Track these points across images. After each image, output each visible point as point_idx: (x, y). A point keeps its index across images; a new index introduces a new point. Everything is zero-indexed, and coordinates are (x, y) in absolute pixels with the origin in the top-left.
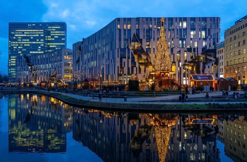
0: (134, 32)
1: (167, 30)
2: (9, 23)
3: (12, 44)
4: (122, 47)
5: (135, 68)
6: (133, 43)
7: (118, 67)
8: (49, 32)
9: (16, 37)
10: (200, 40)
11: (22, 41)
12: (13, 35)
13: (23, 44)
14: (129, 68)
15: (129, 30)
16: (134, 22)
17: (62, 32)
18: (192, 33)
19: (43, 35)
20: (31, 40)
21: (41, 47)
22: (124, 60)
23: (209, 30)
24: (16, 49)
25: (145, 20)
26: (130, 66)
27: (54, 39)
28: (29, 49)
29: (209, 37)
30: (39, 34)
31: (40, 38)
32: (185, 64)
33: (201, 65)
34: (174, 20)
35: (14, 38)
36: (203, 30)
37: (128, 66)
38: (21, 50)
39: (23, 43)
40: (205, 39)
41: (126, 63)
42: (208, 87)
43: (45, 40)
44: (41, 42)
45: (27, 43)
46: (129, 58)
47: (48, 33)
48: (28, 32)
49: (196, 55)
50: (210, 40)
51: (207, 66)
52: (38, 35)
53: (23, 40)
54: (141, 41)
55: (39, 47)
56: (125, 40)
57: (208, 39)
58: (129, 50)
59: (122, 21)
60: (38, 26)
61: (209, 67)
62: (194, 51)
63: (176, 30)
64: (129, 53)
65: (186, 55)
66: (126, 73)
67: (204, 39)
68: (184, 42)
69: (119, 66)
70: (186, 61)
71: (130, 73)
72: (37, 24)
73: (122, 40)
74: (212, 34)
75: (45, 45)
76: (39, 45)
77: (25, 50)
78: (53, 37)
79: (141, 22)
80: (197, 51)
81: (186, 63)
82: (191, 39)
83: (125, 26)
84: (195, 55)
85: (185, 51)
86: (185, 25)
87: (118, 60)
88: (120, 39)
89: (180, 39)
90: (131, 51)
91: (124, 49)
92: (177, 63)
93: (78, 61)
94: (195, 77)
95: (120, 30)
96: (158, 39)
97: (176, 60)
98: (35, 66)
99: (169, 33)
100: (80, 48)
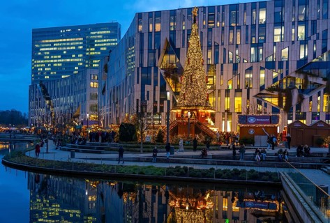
0: (165, 37)
1: (227, 29)
2: (33, 30)
3: (37, 64)
4: (145, 65)
5: (165, 102)
6: (166, 58)
7: (138, 100)
8: (93, 40)
9: (42, 52)
10: (293, 44)
11: (50, 59)
12: (38, 49)
13: (52, 64)
14: (155, 102)
15: (158, 34)
16: (165, 18)
17: (113, 40)
18: (278, 31)
19: (81, 47)
20: (64, 57)
21: (80, 67)
22: (149, 88)
23: (314, 23)
24: (42, 73)
25: (185, 13)
26: (158, 99)
27: (99, 53)
28: (60, 71)
29: (314, 37)
30: (77, 46)
31: (77, 52)
32: (260, 94)
33: (295, 95)
34: (241, 9)
35: (39, 54)
36: (300, 23)
37: (154, 99)
38: (48, 73)
39: (52, 61)
40: (304, 42)
41: (151, 94)
42: (264, 139)
43: (84, 55)
44: (79, 59)
45: (58, 61)
46: (155, 84)
47: (91, 43)
48: (60, 42)
49: (284, 75)
50: (315, 42)
51: (306, 97)
52: (74, 48)
53: (52, 57)
55: (76, 68)
56: (150, 50)
57: (310, 42)
58: (156, 69)
59: (145, 18)
60: (74, 32)
61: (311, 99)
62: (281, 66)
63: (243, 28)
64: (156, 76)
65: (262, 76)
66: (152, 111)
67: (302, 42)
68: (261, 51)
69: (140, 99)
70: (262, 88)
71: (158, 111)
72: (74, 29)
73: (146, 52)
74: (320, 30)
75: (84, 63)
76: (76, 64)
77: (55, 73)
78: (98, 49)
79: (178, 17)
80: (287, 67)
81: (264, 92)
82: (275, 44)
83: (151, 26)
84: (282, 75)
85: (262, 68)
86: (262, 16)
87: (138, 87)
88: (141, 51)
89: (252, 45)
90: (160, 71)
91: (149, 68)
92: (245, 91)
93: (104, 91)
94: (243, 119)
95: (142, 34)
96: (209, 47)
97: (242, 87)
98: (53, 100)
99: (231, 35)
100: (106, 69)
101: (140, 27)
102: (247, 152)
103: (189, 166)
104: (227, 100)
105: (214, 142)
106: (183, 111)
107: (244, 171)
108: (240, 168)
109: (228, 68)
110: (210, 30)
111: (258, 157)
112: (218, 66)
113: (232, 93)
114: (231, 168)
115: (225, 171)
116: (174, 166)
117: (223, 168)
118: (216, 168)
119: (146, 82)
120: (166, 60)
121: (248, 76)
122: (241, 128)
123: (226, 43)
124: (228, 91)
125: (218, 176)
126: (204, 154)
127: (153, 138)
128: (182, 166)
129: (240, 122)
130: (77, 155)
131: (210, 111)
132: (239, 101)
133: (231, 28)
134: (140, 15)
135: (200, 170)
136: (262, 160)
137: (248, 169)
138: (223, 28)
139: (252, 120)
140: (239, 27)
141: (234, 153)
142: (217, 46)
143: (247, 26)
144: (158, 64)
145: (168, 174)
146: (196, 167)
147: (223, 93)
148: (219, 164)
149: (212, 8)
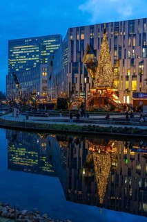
0: (87, 43)
1: (127, 36)
2: (9, 41)
3: (11, 62)
4: (75, 61)
5: (88, 85)
6: (88, 56)
8: (45, 46)
14: (81, 84)
15: (82, 41)
17: (57, 45)
19: (38, 51)
22: (77, 76)
24: (14, 67)
25: (100, 27)
26: (82, 82)
27: (49, 54)
28: (25, 66)
30: (35, 50)
31: (35, 53)
34: (136, 23)
35: (13, 55)
37: (80, 82)
38: (18, 67)
39: (20, 60)
41: (78, 79)
43: (40, 55)
44: (36, 58)
45: (23, 60)
46: (81, 73)
48: (25, 48)
52: (33, 51)
53: (20, 57)
54: (95, 52)
55: (35, 64)
56: (77, 52)
58: (81, 63)
59: (74, 31)
60: (34, 41)
63: (138, 36)
64: (81, 68)
66: (79, 90)
69: (71, 82)
71: (83, 90)
72: (33, 39)
73: (75, 53)
75: (40, 61)
76: (35, 61)
77: (22, 67)
78: (48, 51)
79: (95, 30)
83: (78, 36)
87: (69, 75)
88: (72, 52)
89: (144, 47)
90: (84, 64)
91: (77, 63)
92: (138, 77)
93: (50, 78)
94: (136, 95)
95: (72, 41)
96: (115, 48)
97: (137, 74)
98: (21, 84)
99: (130, 40)
100: (52, 64)
101: (71, 37)
102: (135, 116)
103: (97, 125)
104: (127, 82)
105: (116, 110)
106: (97, 90)
107: (131, 128)
108: (128, 127)
109: (128, 62)
110: (116, 37)
111: (142, 119)
112: (121, 61)
113: (130, 78)
114: (123, 127)
115: (119, 128)
116: (87, 125)
117: (118, 126)
118: (113, 126)
119: (75, 71)
120: (88, 57)
121: (140, 67)
122: (134, 101)
123: (126, 45)
124: (127, 77)
125: (114, 131)
126: (107, 118)
127: (78, 107)
128: (92, 125)
129: (133, 97)
130: (30, 118)
131: (114, 90)
132: (134, 83)
133: (130, 36)
134: (71, 30)
135: (103, 128)
136: (144, 121)
137: (134, 127)
138: (124, 36)
139: (141, 96)
140: (135, 35)
141: (127, 117)
142: (120, 48)
143: (140, 35)
144: (83, 60)
145: (83, 130)
146: (101, 126)
147: (124, 78)
148: (116, 124)
149: (117, 23)
